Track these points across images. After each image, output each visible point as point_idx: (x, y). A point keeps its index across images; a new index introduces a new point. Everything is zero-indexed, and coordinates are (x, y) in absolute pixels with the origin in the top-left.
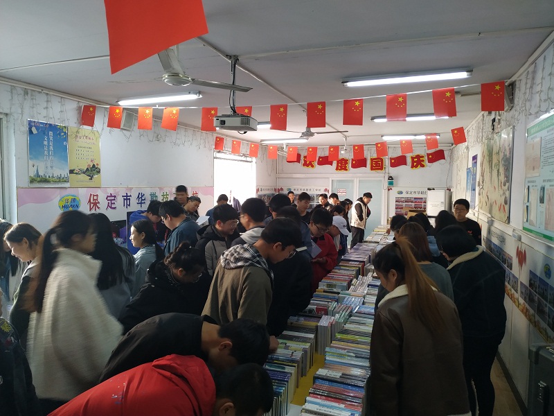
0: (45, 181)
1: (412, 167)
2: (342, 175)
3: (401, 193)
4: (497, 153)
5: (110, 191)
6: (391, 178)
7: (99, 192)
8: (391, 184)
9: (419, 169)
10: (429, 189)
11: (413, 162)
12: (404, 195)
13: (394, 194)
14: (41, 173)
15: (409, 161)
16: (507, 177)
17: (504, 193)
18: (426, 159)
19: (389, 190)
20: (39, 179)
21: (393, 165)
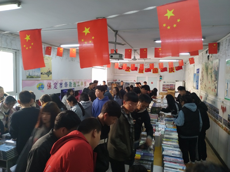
0: (32, 77)
1: (170, 72)
2: (141, 75)
3: (165, 82)
4: (210, 69)
5: (55, 81)
6: (161, 76)
7: (51, 82)
8: (161, 79)
9: (172, 73)
10: (176, 81)
11: (170, 70)
12: (166, 83)
13: (162, 83)
14: (31, 74)
15: (168, 69)
16: (216, 78)
17: (215, 85)
18: (175, 69)
19: (160, 81)
20: (30, 77)
21: (162, 71)
